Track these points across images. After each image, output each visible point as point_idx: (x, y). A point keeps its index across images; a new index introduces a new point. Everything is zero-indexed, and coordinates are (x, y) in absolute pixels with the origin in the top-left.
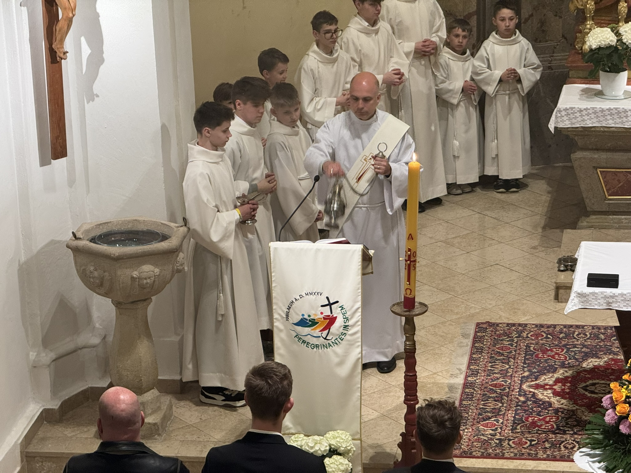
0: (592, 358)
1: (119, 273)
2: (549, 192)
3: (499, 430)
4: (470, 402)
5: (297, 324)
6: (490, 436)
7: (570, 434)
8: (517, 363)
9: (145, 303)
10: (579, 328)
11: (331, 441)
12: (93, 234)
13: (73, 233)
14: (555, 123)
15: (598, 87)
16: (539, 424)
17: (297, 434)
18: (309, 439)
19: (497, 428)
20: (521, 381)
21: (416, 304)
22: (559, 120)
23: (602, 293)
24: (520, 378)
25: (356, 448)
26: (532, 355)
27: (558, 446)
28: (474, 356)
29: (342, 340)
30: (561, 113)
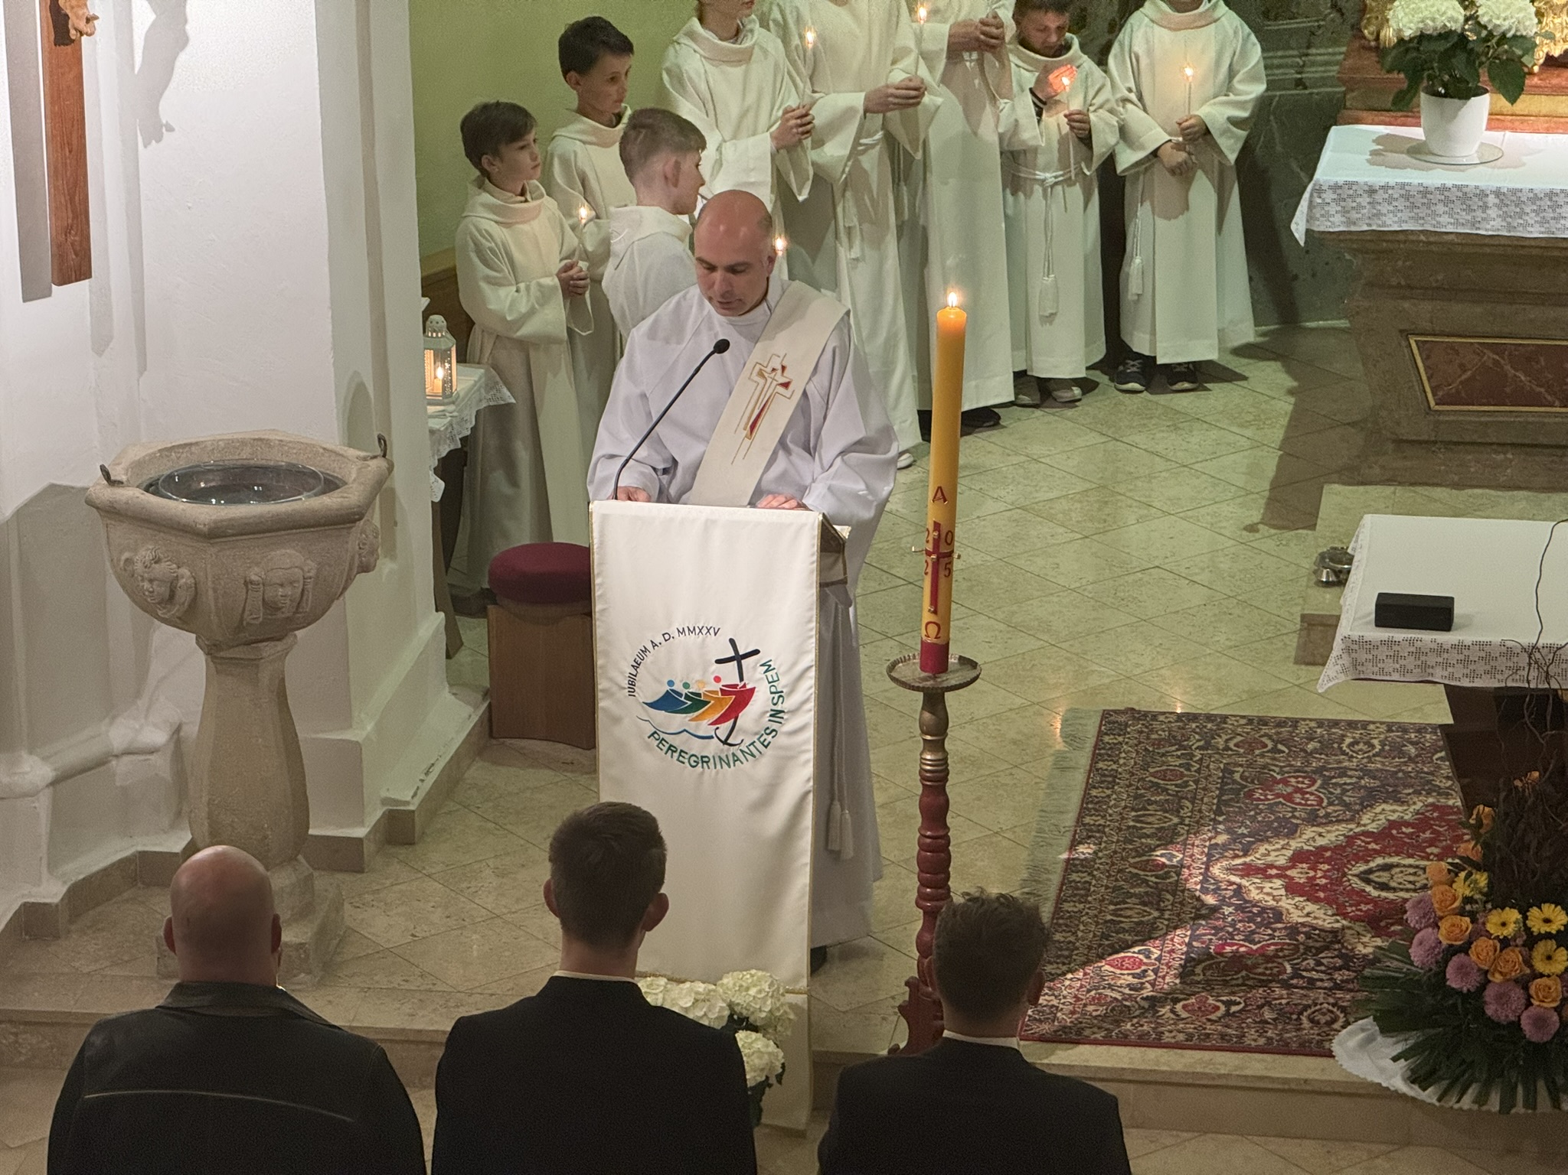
0: (1384, 802)
2: (1291, 392)
3: (1151, 976)
4: (1082, 906)
5: (654, 705)
6: (1127, 991)
7: (1325, 988)
8: (1200, 811)
9: (280, 646)
10: (1356, 728)
11: (733, 995)
12: (152, 473)
13: (103, 469)
14: (1308, 221)
15: (1417, 133)
16: (1249, 962)
18: (680, 988)
19: (1146, 971)
20: (1209, 856)
21: (951, 661)
22: (1317, 212)
23: (1411, 642)
24: (1206, 850)
25: (795, 1014)
26: (1237, 792)
27: (1294, 1017)
28: (1094, 792)
29: (766, 747)
30: (1324, 196)
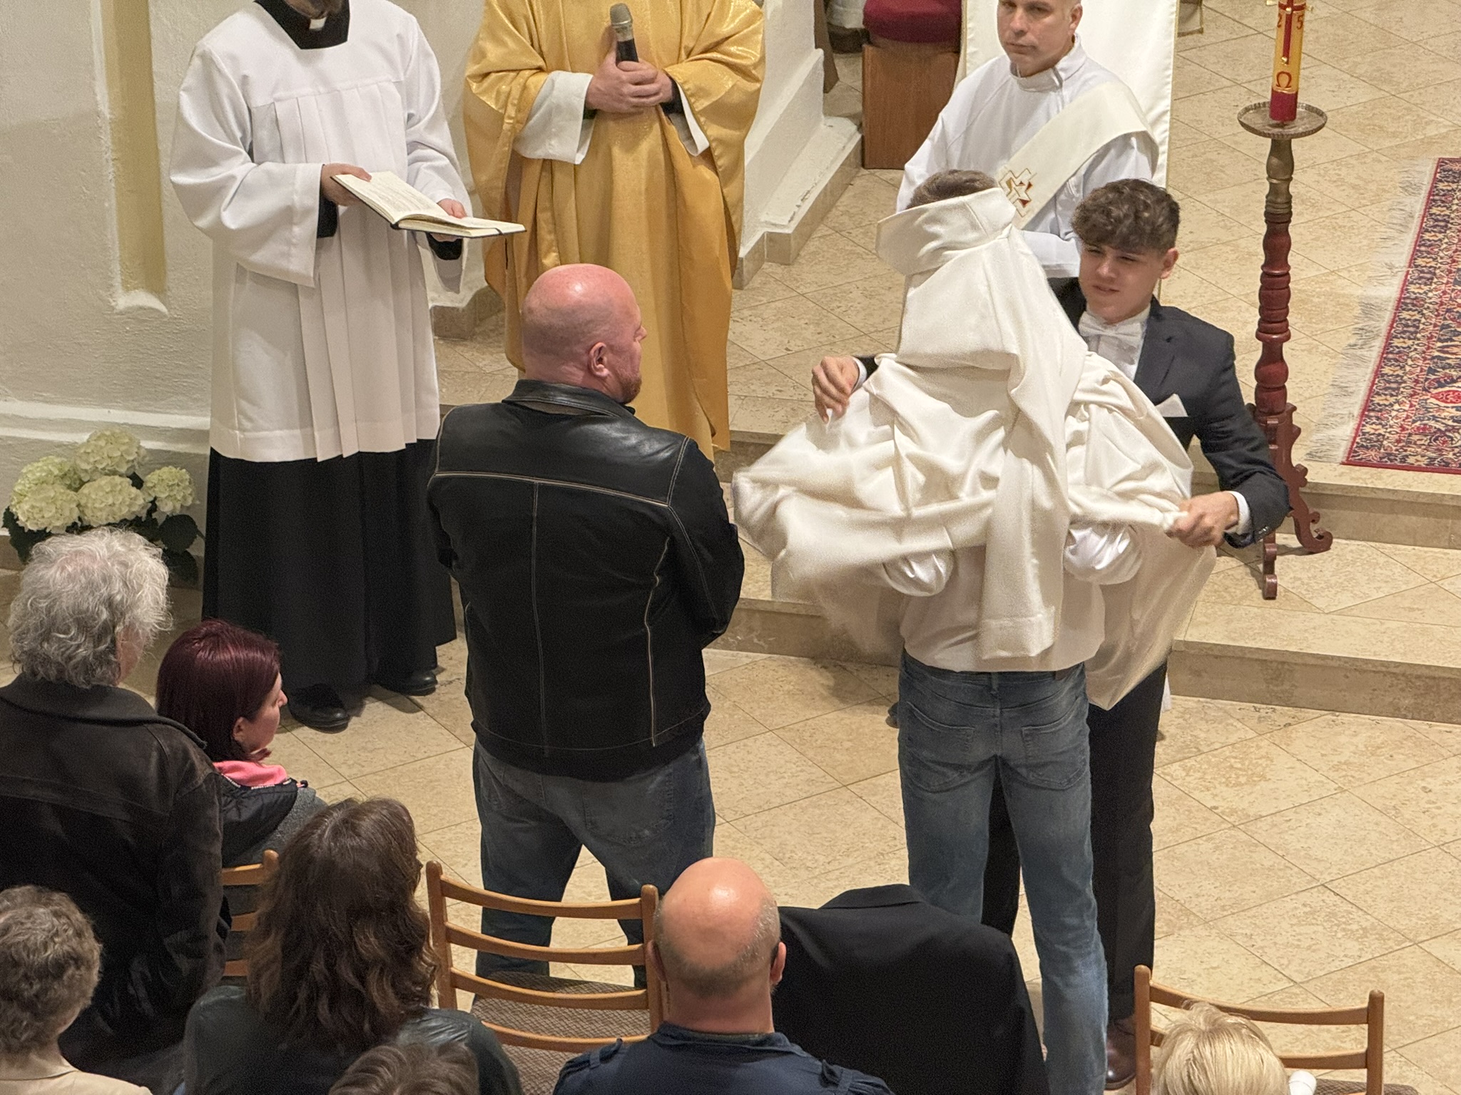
4: (1410, 342)
6: (1450, 423)
21: (1299, 110)
28: (1427, 236)
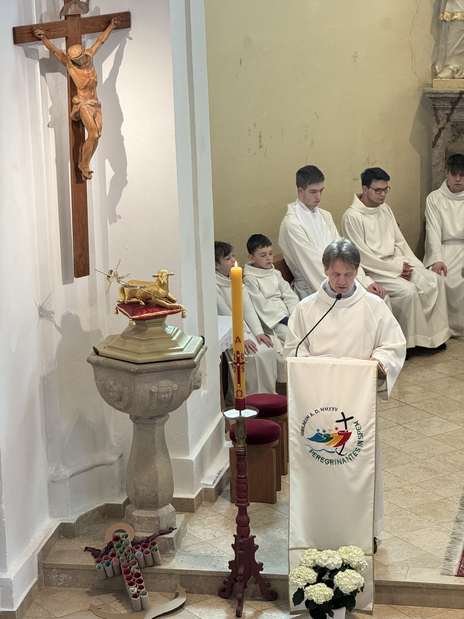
1: (138, 387)
5: (312, 439)
9: (163, 419)
11: (344, 556)
13: (94, 348)
17: (310, 548)
18: (323, 553)
25: (368, 563)
29: (356, 456)
